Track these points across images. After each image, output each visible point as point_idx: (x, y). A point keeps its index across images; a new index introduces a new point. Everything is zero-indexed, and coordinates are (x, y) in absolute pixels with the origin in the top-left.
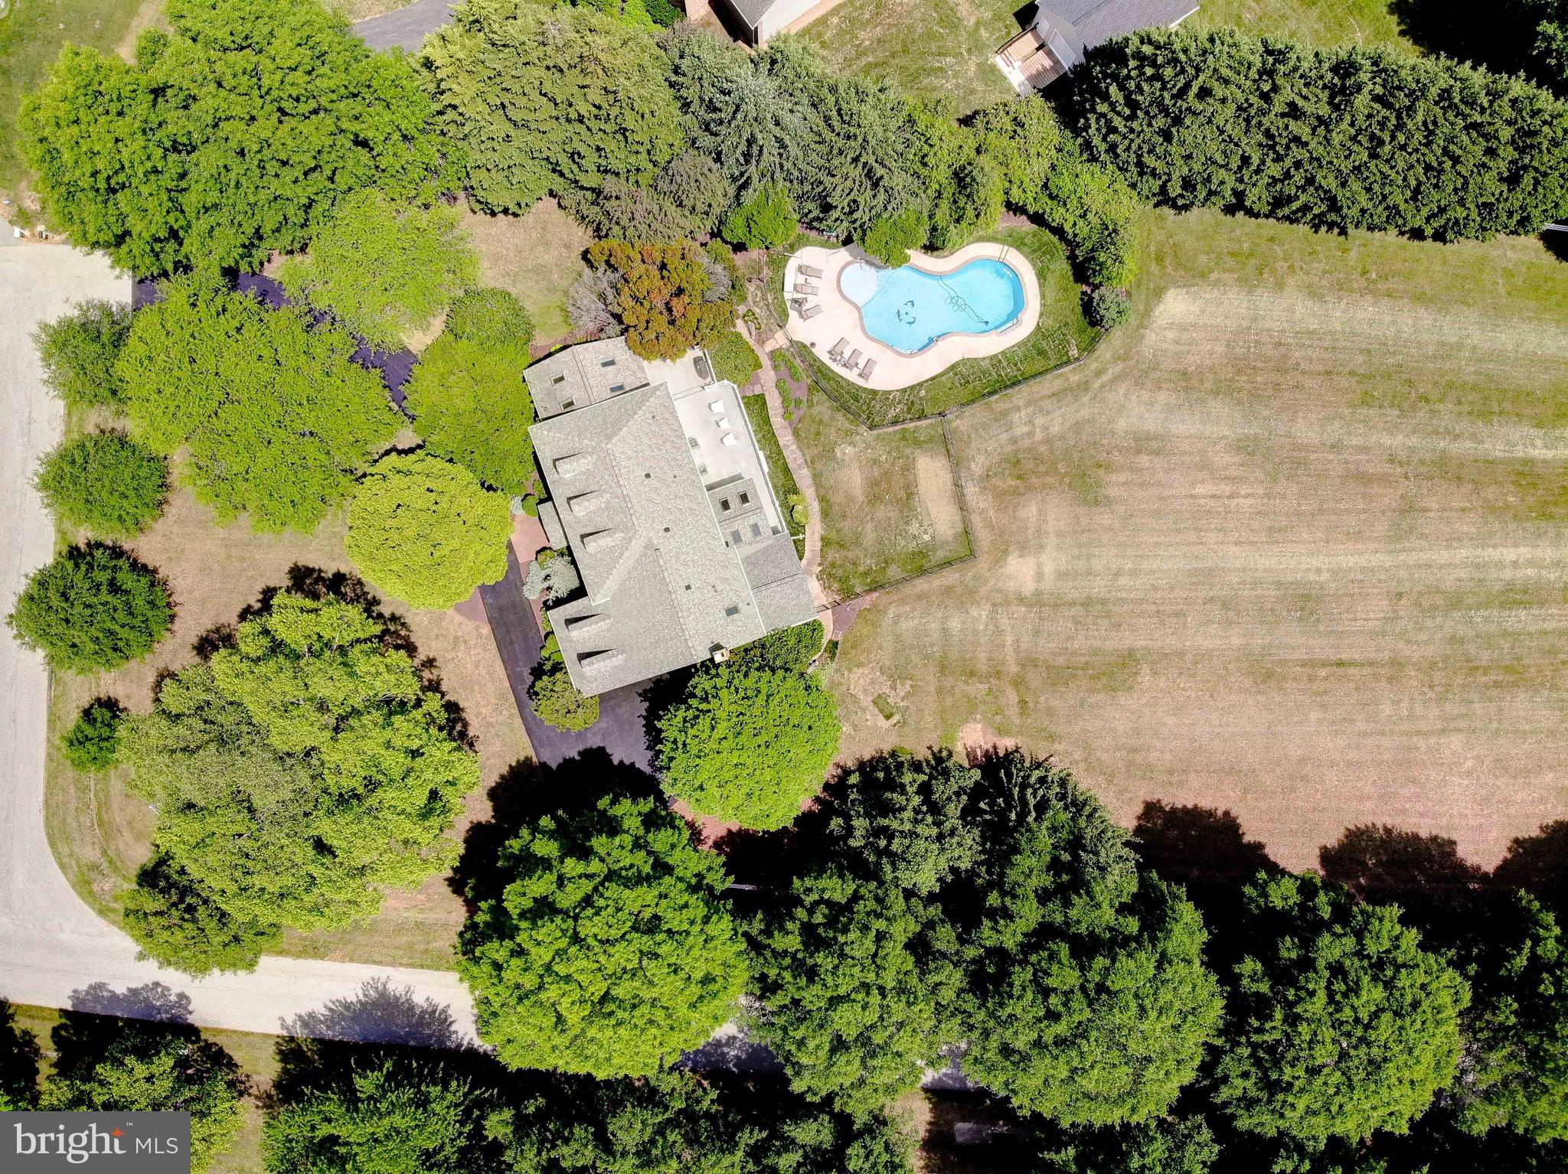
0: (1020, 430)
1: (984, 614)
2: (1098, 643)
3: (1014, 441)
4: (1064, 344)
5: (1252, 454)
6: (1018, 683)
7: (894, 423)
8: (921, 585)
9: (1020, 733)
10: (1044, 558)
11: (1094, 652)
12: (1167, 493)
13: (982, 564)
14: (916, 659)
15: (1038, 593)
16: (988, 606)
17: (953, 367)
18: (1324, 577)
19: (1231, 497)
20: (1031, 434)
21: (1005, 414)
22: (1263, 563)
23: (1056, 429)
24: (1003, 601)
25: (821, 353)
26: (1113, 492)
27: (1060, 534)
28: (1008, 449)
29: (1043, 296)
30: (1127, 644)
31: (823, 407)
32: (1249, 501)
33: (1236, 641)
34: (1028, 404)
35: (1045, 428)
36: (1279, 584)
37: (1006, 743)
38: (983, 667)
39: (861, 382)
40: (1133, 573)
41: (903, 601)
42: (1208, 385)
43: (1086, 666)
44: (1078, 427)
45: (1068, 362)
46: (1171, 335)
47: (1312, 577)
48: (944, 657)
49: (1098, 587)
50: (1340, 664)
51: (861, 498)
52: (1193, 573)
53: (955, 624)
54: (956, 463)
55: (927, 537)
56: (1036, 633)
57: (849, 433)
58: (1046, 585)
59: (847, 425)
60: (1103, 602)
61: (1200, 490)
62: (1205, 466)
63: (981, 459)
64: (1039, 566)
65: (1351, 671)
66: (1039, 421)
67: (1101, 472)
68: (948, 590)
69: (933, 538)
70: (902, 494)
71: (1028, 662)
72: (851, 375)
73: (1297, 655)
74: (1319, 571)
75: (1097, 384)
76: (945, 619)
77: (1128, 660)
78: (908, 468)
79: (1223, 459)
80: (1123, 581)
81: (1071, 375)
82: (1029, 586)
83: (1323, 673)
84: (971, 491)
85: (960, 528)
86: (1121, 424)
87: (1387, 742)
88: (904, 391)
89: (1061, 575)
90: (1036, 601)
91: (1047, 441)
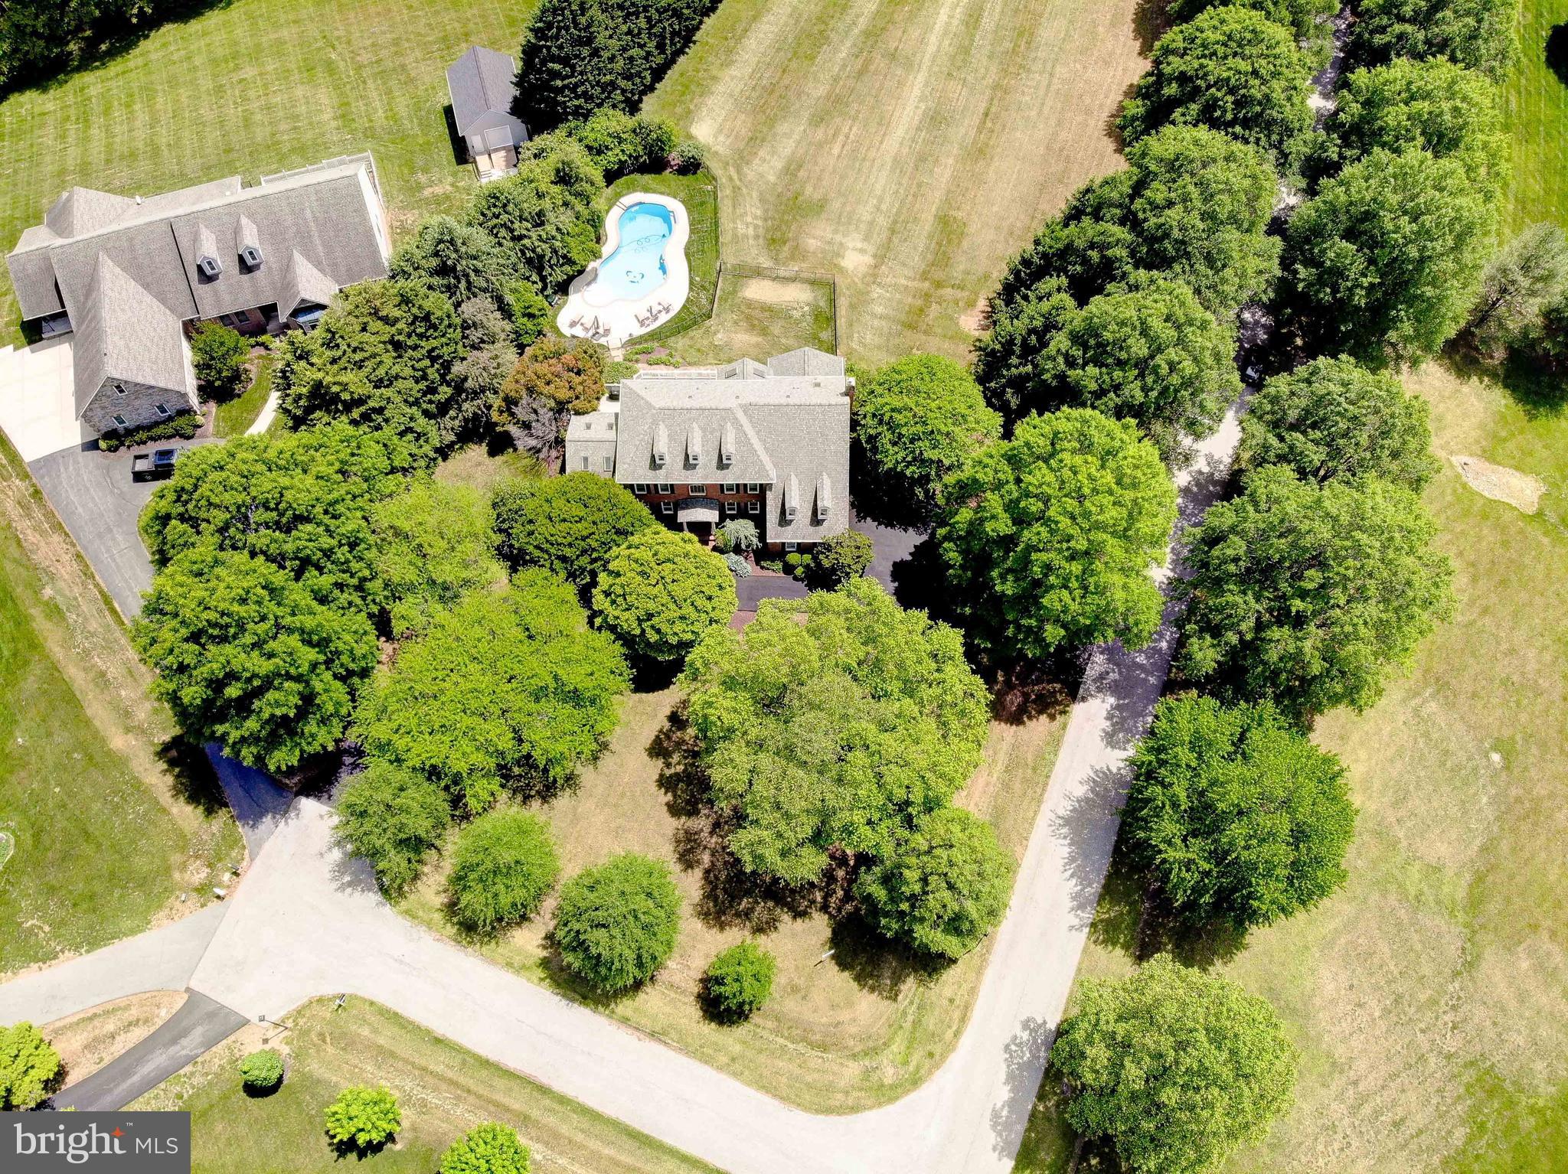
0: (751, 231)
1: (879, 290)
2: (925, 233)
3: (756, 237)
4: (701, 192)
5: (822, 120)
6: (939, 285)
7: (712, 302)
8: (841, 322)
9: (977, 294)
10: (850, 245)
11: (930, 237)
12: (831, 168)
13: (840, 281)
14: (897, 341)
15: (875, 256)
16: (874, 287)
17: (687, 255)
18: (923, 106)
19: (847, 137)
20: (756, 227)
21: (735, 236)
22: (900, 132)
23: (759, 213)
24: (873, 275)
25: (639, 331)
26: (817, 196)
27: (836, 231)
28: (761, 241)
29: (662, 193)
30: (931, 218)
31: (680, 343)
32: (854, 129)
33: (951, 161)
34: (734, 222)
35: (756, 217)
36: (919, 129)
37: (982, 304)
38: (919, 302)
39: (672, 314)
40: (881, 200)
41: (850, 337)
42: (765, 130)
43: (940, 244)
44: (762, 200)
45: (715, 193)
46: (721, 138)
47: (920, 112)
48: (903, 324)
49: (883, 221)
50: (986, 115)
51: (760, 339)
52: (893, 170)
53: (879, 310)
54: (758, 273)
55: (806, 308)
56: (904, 265)
57: (707, 331)
58: (871, 249)
59: (701, 331)
60: (895, 222)
61: (836, 151)
62: (820, 145)
63: (761, 260)
64: (855, 249)
65: (993, 109)
66: (749, 219)
67: (800, 198)
68: (852, 307)
69: (808, 304)
70: (767, 314)
71: (924, 276)
72: (664, 318)
73: (973, 133)
74: (917, 107)
75: (738, 183)
76: (874, 315)
77: (944, 221)
78: (750, 304)
79: (820, 134)
80: (884, 207)
81: (725, 193)
82: (868, 259)
83: (989, 124)
84: (782, 273)
85: (808, 287)
86: (772, 178)
87: (1049, 103)
88: (691, 289)
89: (867, 238)
90: (880, 259)
91: (766, 220)
